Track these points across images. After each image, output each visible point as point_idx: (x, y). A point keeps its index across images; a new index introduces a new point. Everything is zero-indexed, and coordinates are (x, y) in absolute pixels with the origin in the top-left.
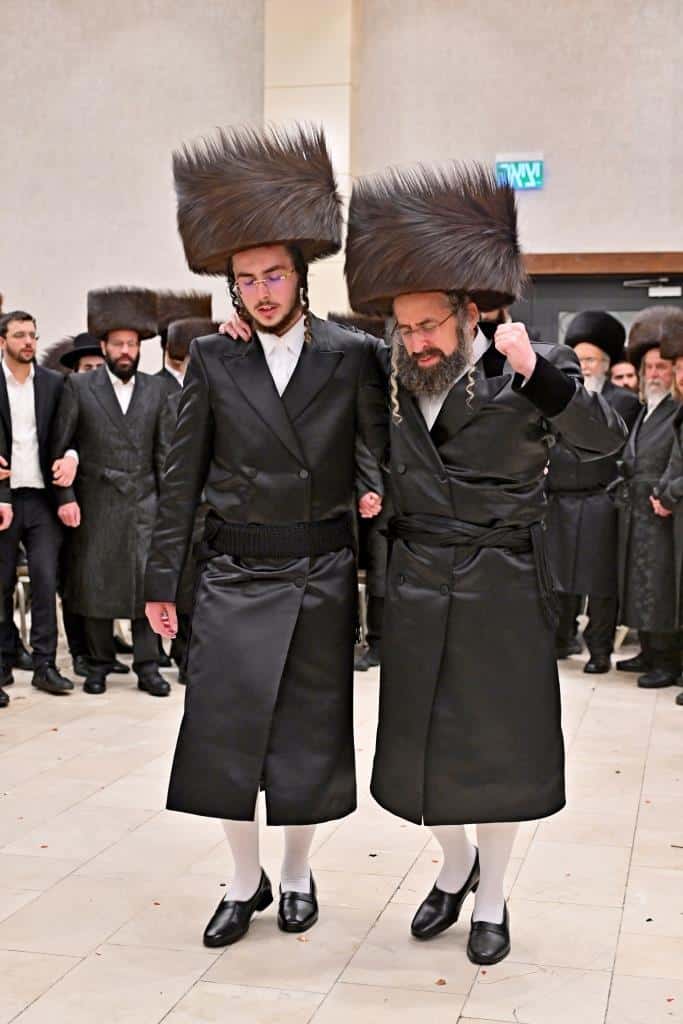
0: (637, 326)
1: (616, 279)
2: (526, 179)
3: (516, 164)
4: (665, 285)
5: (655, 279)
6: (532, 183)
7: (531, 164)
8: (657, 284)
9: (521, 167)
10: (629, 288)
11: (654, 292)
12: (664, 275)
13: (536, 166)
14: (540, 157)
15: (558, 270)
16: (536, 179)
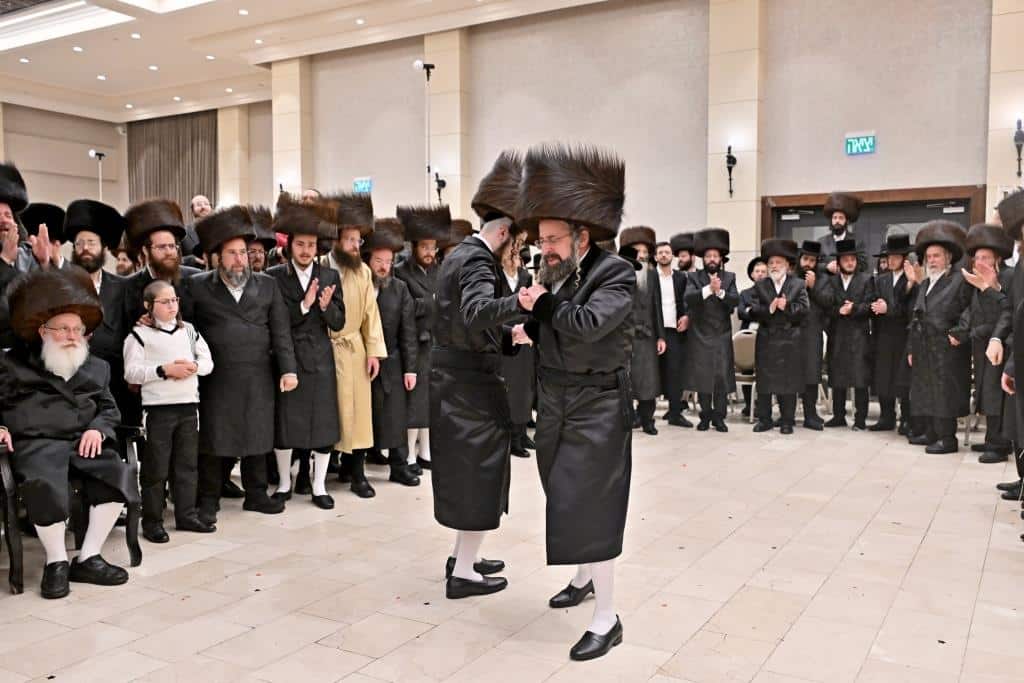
0: (920, 234)
1: (922, 204)
2: (864, 147)
3: (858, 139)
4: (953, 206)
5: (947, 203)
6: (868, 149)
7: (867, 138)
8: (949, 206)
9: (861, 140)
10: (930, 209)
11: (946, 210)
12: (952, 200)
13: (871, 140)
14: (873, 133)
15: (886, 200)
16: (870, 147)
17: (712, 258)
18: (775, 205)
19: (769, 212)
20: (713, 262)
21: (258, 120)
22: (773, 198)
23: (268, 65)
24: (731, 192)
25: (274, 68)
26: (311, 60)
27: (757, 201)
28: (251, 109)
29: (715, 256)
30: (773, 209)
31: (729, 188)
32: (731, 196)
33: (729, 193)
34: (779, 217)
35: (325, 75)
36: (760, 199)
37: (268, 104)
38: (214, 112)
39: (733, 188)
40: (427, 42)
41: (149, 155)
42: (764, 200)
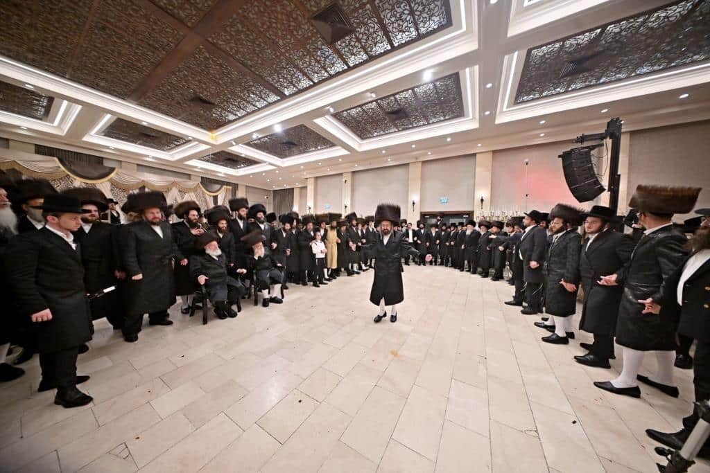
3: (443, 199)
4: (466, 215)
5: (464, 214)
6: (446, 202)
10: (461, 216)
11: (464, 216)
18: (423, 214)
21: (304, 191)
22: (423, 212)
23: (307, 179)
25: (308, 180)
26: (317, 178)
28: (301, 188)
32: (413, 211)
34: (424, 216)
35: (320, 181)
37: (306, 187)
38: (293, 189)
39: (414, 209)
40: (344, 175)
41: (278, 198)
42: (421, 212)
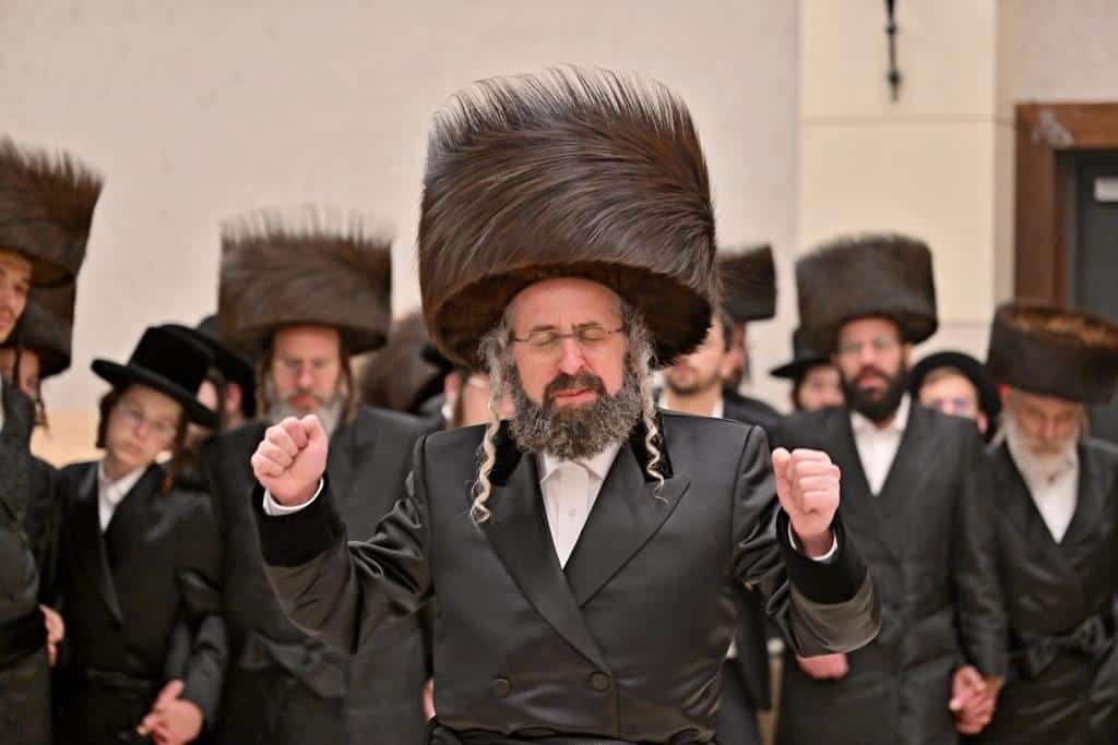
17: (868, 355)
18: (1067, 140)
19: (1047, 164)
20: (869, 370)
22: (1063, 111)
24: (894, 79)
27: (999, 121)
29: (877, 345)
30: (1060, 154)
31: (883, 66)
32: (895, 97)
33: (885, 86)
34: (1087, 190)
36: (1010, 115)
39: (903, 66)
42: (1025, 119)
